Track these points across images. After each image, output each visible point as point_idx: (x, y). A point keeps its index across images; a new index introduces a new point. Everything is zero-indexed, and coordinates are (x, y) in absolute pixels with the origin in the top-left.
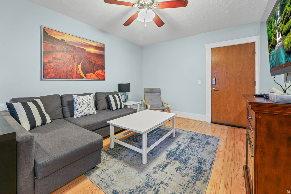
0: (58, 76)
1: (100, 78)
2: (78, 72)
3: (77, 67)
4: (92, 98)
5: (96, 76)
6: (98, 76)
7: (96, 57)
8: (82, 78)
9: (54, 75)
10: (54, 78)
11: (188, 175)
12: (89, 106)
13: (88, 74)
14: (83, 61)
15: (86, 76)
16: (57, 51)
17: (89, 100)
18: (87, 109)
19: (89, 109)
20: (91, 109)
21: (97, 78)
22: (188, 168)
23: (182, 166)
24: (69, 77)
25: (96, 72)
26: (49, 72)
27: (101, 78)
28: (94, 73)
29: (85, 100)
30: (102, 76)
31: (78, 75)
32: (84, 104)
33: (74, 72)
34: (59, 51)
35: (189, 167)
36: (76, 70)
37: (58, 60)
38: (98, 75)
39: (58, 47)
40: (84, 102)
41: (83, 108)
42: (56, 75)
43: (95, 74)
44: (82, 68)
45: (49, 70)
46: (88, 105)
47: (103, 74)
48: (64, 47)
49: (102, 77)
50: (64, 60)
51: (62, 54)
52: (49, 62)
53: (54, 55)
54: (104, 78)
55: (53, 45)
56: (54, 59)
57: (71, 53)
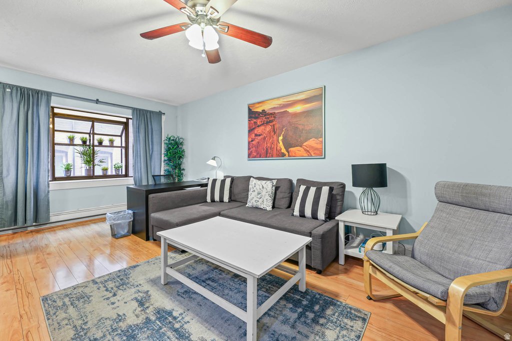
1: (312, 154)
2: (278, 148)
3: (278, 141)
4: (269, 187)
5: (305, 150)
6: (308, 151)
7: (305, 118)
8: (283, 155)
9: (255, 154)
10: (255, 157)
11: (97, 326)
12: (259, 196)
13: (291, 149)
15: (288, 152)
16: (258, 126)
17: (261, 187)
18: (255, 199)
19: (258, 199)
20: (260, 200)
21: (306, 155)
22: (109, 333)
23: (123, 325)
24: (268, 155)
25: (305, 144)
26: (252, 151)
27: (314, 153)
28: (301, 146)
29: (257, 187)
30: (317, 149)
31: (278, 151)
32: (254, 191)
33: (274, 148)
34: (260, 125)
35: (110, 335)
36: (277, 145)
37: (260, 135)
38: (308, 149)
39: (259, 122)
40: (255, 189)
41: (252, 196)
42: (257, 154)
43: (303, 148)
44: (283, 141)
46: (259, 194)
47: (319, 146)
48: (264, 118)
49: (316, 152)
50: (264, 135)
51: (262, 127)
52: (252, 141)
53: (256, 132)
54: (320, 154)
55: (255, 121)
56: (256, 135)
57: (271, 124)
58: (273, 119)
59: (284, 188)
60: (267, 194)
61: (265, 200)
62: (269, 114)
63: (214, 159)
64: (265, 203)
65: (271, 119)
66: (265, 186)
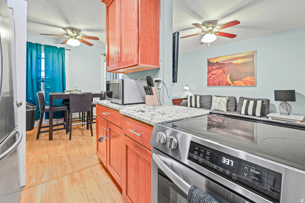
0: (214, 85)
1: (248, 84)
2: (227, 81)
3: (226, 77)
4: (225, 100)
5: (244, 82)
6: (246, 83)
7: (243, 66)
8: (230, 85)
9: (212, 84)
10: (212, 85)
12: (219, 105)
13: (235, 82)
14: (231, 72)
15: (233, 83)
16: (214, 70)
17: (220, 100)
18: (217, 106)
19: (219, 106)
21: (244, 85)
24: (220, 84)
25: (243, 79)
26: (210, 83)
27: (250, 84)
28: (241, 80)
30: (251, 82)
31: (227, 83)
32: (216, 102)
33: (224, 81)
34: (215, 69)
36: (226, 79)
37: (215, 74)
38: (245, 82)
39: (214, 68)
40: (216, 101)
41: (215, 104)
42: (213, 84)
43: (243, 81)
44: (230, 77)
45: (210, 81)
46: (219, 103)
47: (252, 81)
48: (217, 66)
49: (250, 83)
50: (218, 74)
51: (216, 70)
52: (210, 77)
53: (212, 72)
54: (253, 84)
55: (212, 67)
56: (212, 74)
57: (222, 69)
58: (223, 66)
59: (232, 101)
60: (224, 104)
61: (223, 107)
62: (220, 64)
63: (187, 86)
64: (223, 108)
65: (222, 66)
66: (222, 100)
